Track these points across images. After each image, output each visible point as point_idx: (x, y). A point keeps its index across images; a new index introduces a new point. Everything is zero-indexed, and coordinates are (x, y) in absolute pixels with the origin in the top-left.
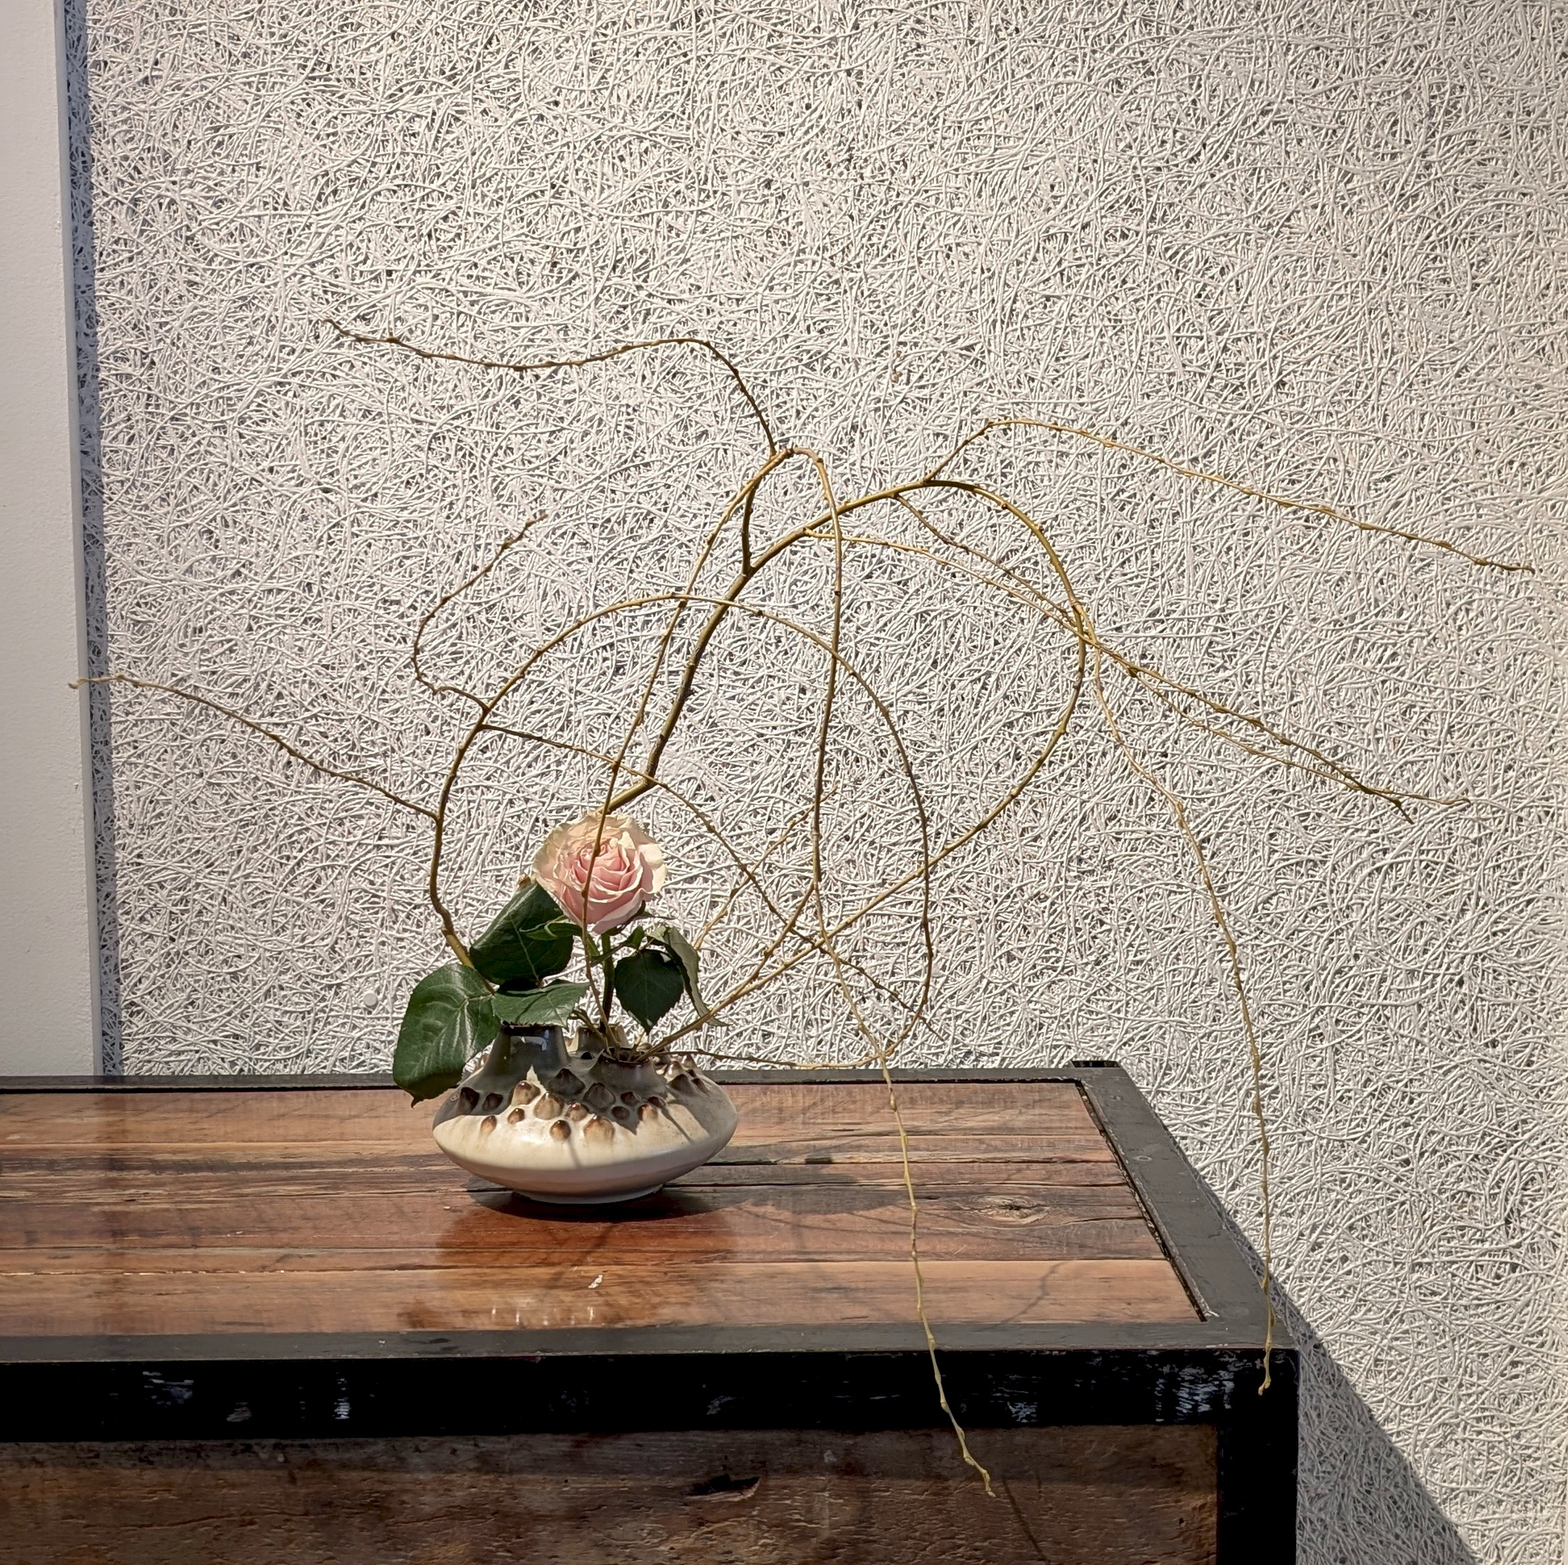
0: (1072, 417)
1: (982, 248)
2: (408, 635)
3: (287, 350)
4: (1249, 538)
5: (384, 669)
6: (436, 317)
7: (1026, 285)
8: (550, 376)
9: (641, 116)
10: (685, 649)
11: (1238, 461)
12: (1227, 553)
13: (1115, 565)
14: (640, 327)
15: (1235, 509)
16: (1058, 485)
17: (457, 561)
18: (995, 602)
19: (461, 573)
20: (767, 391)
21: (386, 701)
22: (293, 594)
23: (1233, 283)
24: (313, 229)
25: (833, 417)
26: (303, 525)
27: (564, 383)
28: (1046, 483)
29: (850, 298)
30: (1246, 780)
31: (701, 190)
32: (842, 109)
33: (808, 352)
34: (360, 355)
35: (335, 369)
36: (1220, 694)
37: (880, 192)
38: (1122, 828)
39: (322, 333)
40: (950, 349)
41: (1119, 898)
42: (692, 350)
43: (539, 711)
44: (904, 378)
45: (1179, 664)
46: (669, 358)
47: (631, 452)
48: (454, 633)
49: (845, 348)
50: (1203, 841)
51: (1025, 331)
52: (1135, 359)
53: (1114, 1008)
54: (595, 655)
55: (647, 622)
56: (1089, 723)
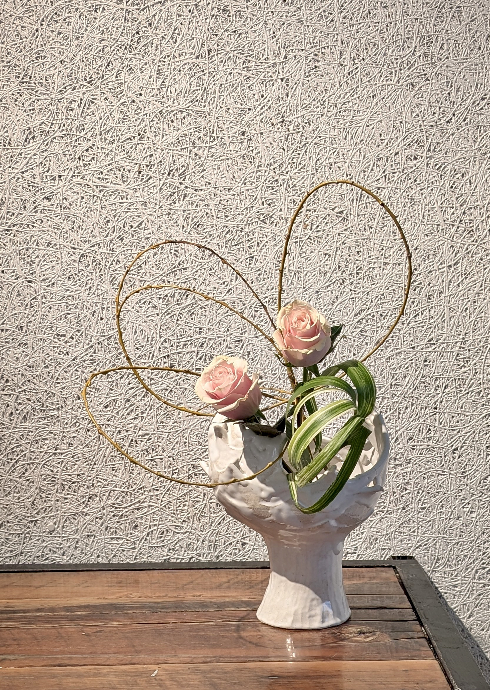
0: (391, 246)
1: (347, 165)
2: (69, 351)
3: (11, 214)
4: (476, 304)
5: (58, 368)
6: (83, 198)
7: (368, 182)
8: (138, 226)
9: (182, 100)
10: (203, 358)
11: (471, 267)
12: (466, 311)
13: (411, 317)
14: (181, 202)
15: (469, 290)
16: (384, 278)
17: (93, 315)
18: (354, 335)
19: (95, 321)
20: (243, 233)
21: (59, 383)
22: (14, 332)
23: (468, 181)
24: (23, 155)
25: (275, 246)
26: (19, 298)
27: (145, 230)
28: (378, 277)
29: (283, 189)
30: (475, 420)
31: (211, 137)
32: (279, 97)
33: (263, 214)
34: (46, 216)
35: (34, 223)
36: (463, 379)
37: (298, 137)
38: (416, 444)
39: (28, 205)
40: (332, 213)
41: (414, 477)
42: (207, 214)
43: (133, 388)
44: (309, 227)
45: (442, 365)
46: (196, 217)
47: (177, 263)
48: (92, 350)
49: (281, 213)
50: (455, 450)
51: (368, 204)
52: (421, 217)
53: (412, 530)
54: (160, 361)
55: (185, 345)
56: (399, 393)
